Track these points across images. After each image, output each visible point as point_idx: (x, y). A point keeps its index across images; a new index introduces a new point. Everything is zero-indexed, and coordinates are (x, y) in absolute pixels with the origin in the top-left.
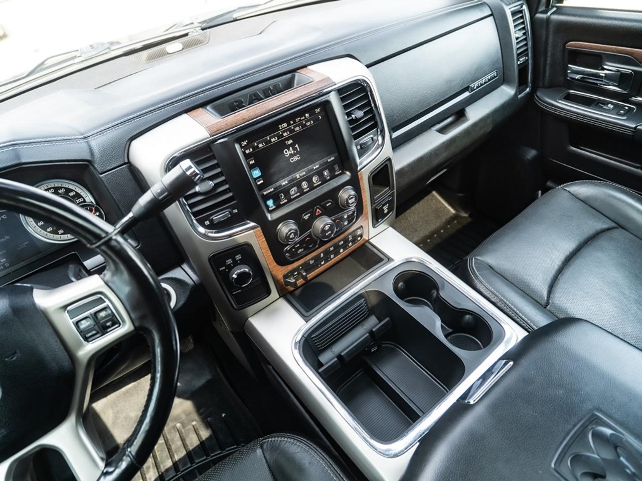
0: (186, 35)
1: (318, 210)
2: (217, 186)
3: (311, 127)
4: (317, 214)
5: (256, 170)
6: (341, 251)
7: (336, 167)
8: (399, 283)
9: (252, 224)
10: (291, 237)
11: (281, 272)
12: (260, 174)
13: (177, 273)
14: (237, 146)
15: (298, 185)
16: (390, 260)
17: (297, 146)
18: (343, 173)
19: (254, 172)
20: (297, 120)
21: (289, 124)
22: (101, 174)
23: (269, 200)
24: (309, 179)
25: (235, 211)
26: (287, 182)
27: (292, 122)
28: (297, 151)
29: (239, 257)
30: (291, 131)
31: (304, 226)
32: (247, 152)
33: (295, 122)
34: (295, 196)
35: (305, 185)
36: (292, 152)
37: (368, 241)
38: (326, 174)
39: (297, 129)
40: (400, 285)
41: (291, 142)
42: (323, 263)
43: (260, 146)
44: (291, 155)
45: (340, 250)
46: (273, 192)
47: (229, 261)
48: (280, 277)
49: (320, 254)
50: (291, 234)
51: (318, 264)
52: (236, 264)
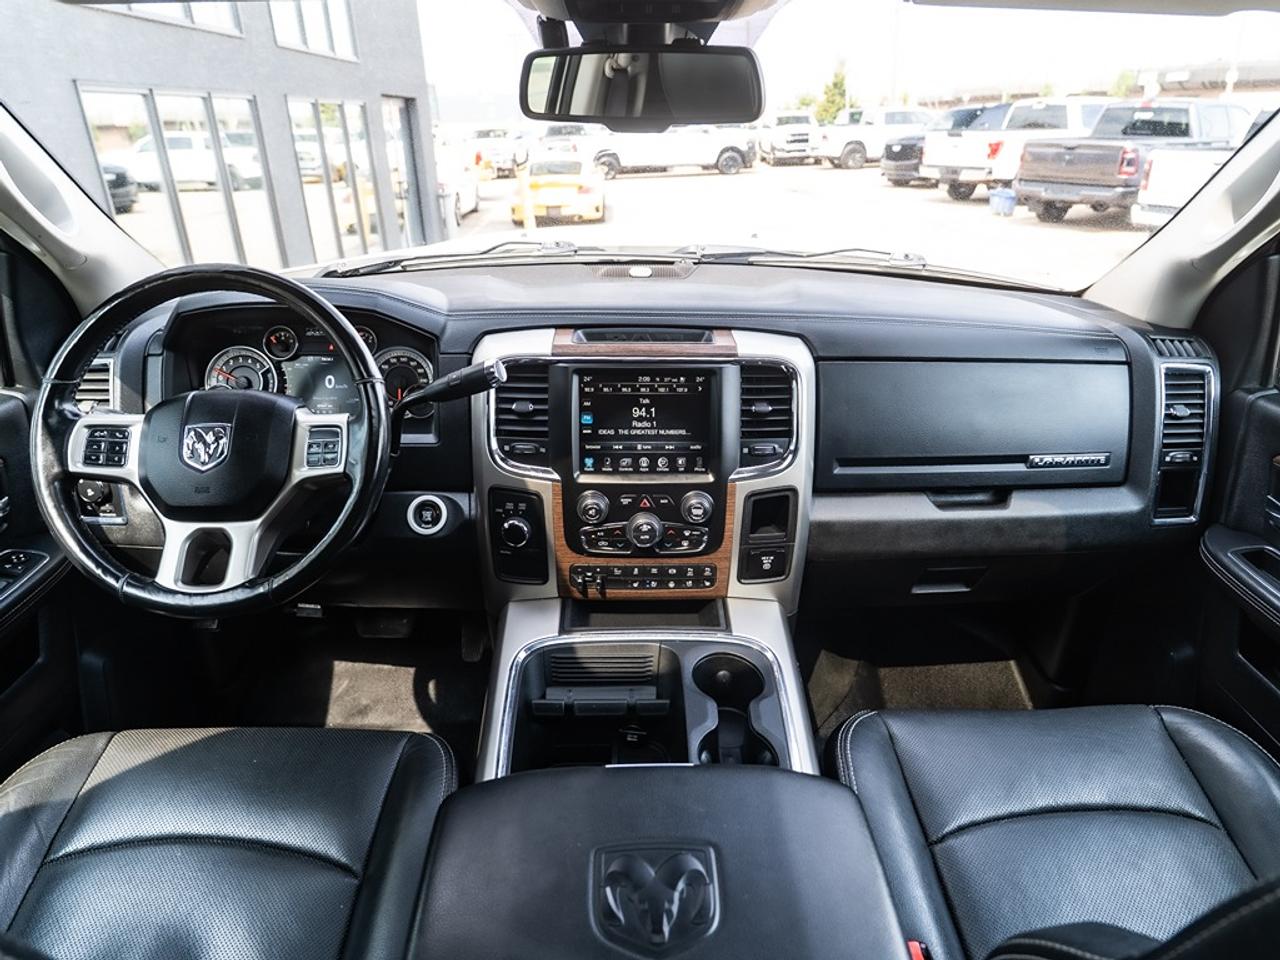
0: (672, 263)
1: (645, 500)
2: (536, 412)
3: (682, 395)
4: (642, 505)
5: (588, 414)
6: (672, 585)
7: (700, 460)
8: (721, 670)
9: (556, 476)
10: (591, 512)
11: (566, 558)
12: (591, 422)
13: (462, 500)
14: (575, 379)
15: (636, 458)
16: (728, 629)
17: (653, 410)
18: (706, 473)
19: (585, 417)
20: (666, 379)
21: (653, 380)
22: (442, 354)
23: (589, 457)
24: (653, 459)
25: (543, 450)
26: (621, 447)
27: (658, 379)
28: (651, 415)
29: (522, 506)
30: (652, 389)
31: (617, 512)
32: (587, 390)
33: (662, 380)
34: (626, 469)
35: (644, 462)
36: (644, 414)
37: (724, 599)
38: (680, 462)
39: (662, 390)
40: (721, 673)
41: (647, 401)
42: (635, 585)
43: (606, 390)
44: (640, 419)
45: (669, 582)
46: (598, 450)
47: (510, 506)
48: (566, 566)
49: (633, 568)
50: (590, 509)
51: (626, 582)
52: (516, 514)
